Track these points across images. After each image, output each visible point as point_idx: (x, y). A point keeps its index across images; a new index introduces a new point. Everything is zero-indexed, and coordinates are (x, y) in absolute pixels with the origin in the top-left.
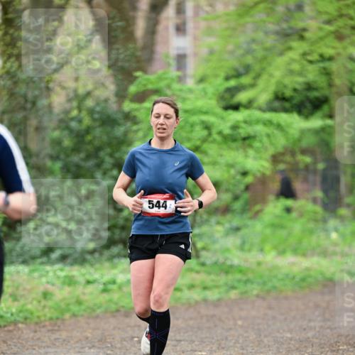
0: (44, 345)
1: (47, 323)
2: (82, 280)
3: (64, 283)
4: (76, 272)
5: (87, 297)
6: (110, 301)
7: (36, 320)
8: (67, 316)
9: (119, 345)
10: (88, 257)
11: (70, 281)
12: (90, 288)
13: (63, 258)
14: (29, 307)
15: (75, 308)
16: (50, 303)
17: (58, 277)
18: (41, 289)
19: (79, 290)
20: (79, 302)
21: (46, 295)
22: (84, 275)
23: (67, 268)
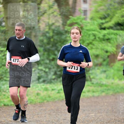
0: (37, 111)
1: (38, 104)
2: (50, 89)
3: (44, 90)
4: (49, 86)
5: (52, 95)
6: (60, 96)
7: (34, 103)
8: (45, 101)
9: (63, 112)
10: (53, 81)
11: (46, 89)
12: (53, 92)
13: (44, 81)
14: (32, 98)
15: (48, 99)
16: (39, 97)
17: (42, 88)
18: (36, 92)
19: (49, 93)
20: (49, 97)
21: (38, 94)
22: (51, 87)
23: (45, 85)
